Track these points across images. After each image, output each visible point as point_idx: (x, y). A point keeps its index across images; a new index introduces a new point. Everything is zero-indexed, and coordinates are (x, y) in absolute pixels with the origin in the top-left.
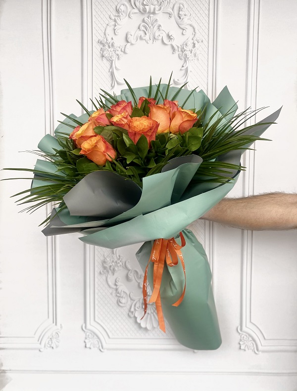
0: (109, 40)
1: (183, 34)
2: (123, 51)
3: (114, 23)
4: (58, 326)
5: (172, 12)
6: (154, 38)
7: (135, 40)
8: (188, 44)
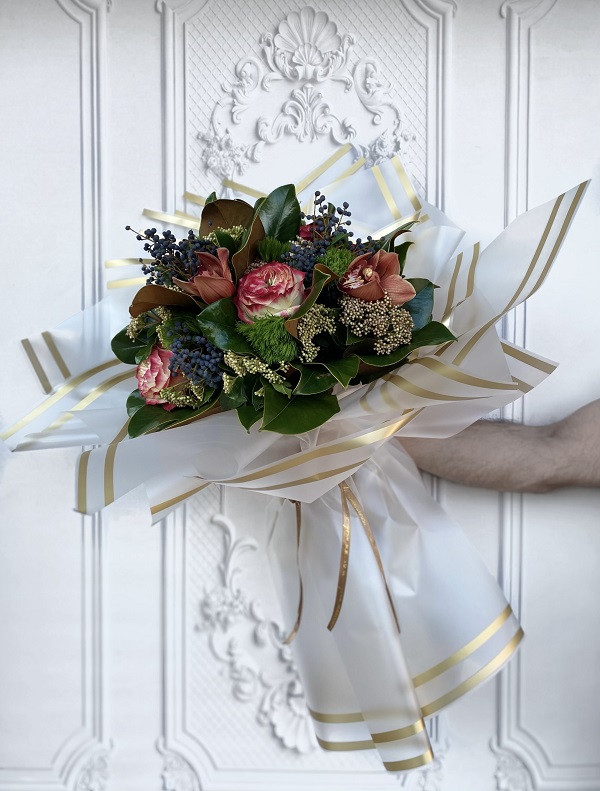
0: (221, 134)
1: (373, 123)
2: (249, 155)
3: (230, 100)
4: (106, 744)
5: (351, 79)
6: (315, 131)
7: (275, 135)
8: (385, 144)
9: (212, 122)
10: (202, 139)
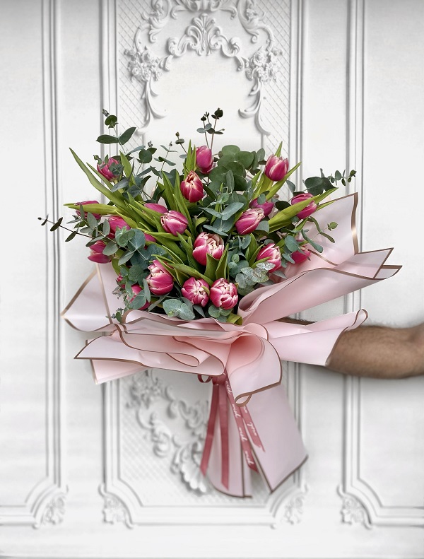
0: (142, 50)
1: (252, 42)
2: (162, 66)
3: (148, 25)
4: (63, 488)
5: (236, 9)
6: (209, 48)
7: (180, 50)
8: (260, 57)
9: (134, 42)
10: (128, 54)
